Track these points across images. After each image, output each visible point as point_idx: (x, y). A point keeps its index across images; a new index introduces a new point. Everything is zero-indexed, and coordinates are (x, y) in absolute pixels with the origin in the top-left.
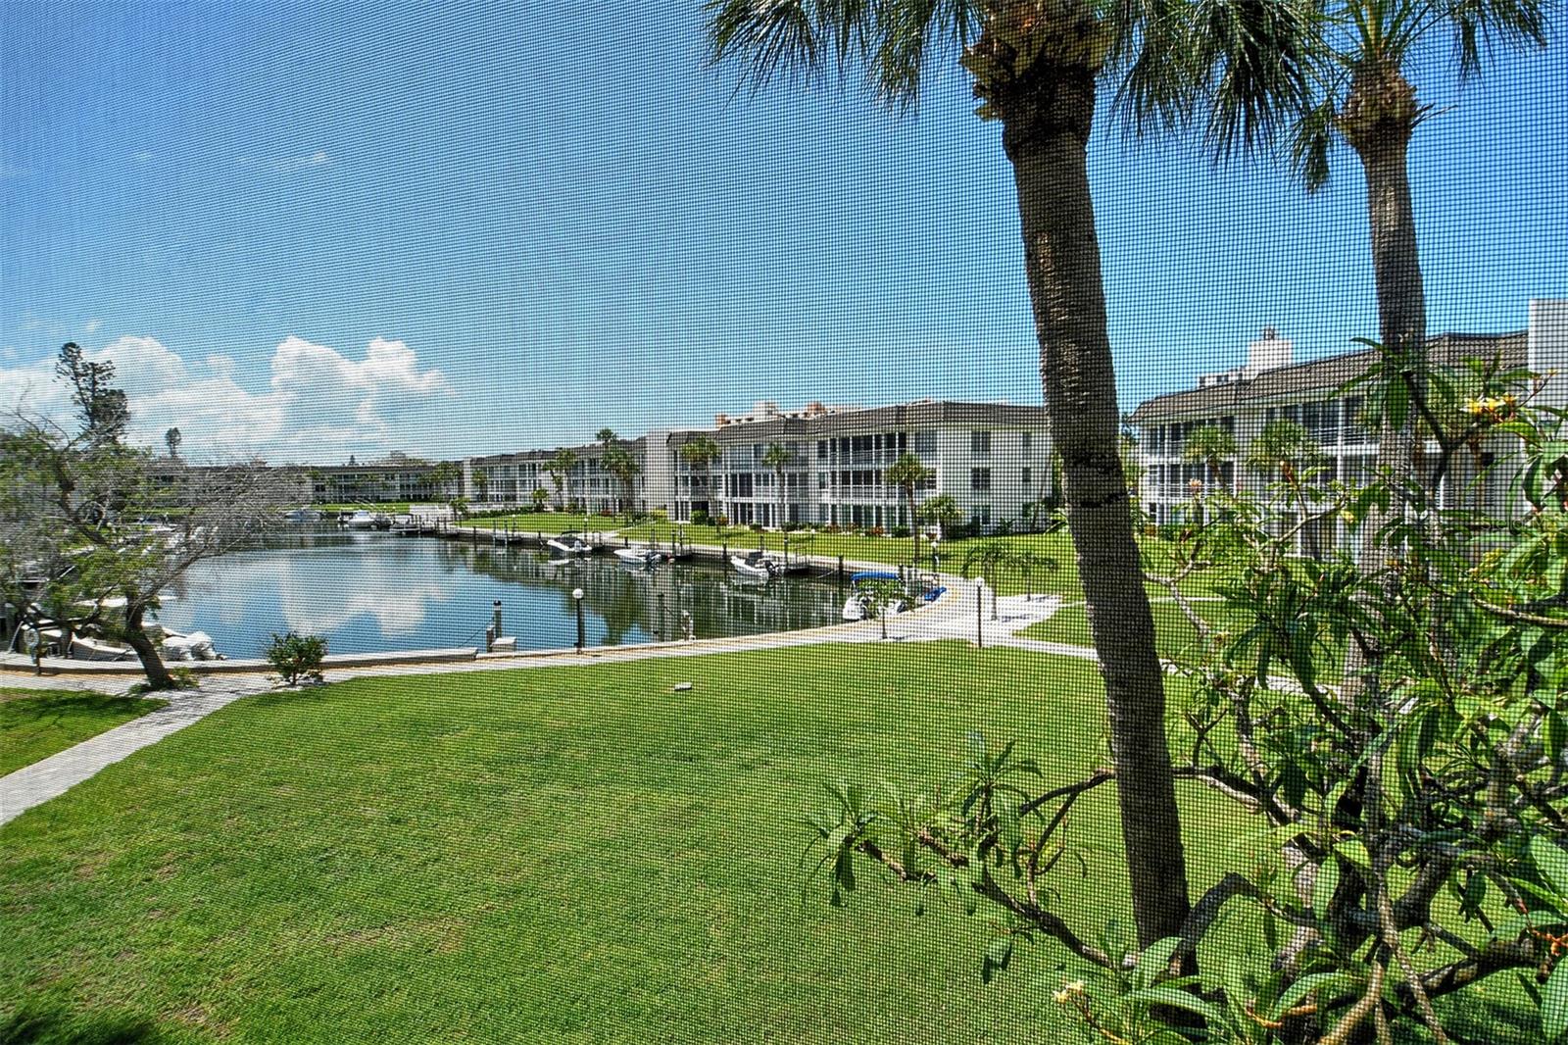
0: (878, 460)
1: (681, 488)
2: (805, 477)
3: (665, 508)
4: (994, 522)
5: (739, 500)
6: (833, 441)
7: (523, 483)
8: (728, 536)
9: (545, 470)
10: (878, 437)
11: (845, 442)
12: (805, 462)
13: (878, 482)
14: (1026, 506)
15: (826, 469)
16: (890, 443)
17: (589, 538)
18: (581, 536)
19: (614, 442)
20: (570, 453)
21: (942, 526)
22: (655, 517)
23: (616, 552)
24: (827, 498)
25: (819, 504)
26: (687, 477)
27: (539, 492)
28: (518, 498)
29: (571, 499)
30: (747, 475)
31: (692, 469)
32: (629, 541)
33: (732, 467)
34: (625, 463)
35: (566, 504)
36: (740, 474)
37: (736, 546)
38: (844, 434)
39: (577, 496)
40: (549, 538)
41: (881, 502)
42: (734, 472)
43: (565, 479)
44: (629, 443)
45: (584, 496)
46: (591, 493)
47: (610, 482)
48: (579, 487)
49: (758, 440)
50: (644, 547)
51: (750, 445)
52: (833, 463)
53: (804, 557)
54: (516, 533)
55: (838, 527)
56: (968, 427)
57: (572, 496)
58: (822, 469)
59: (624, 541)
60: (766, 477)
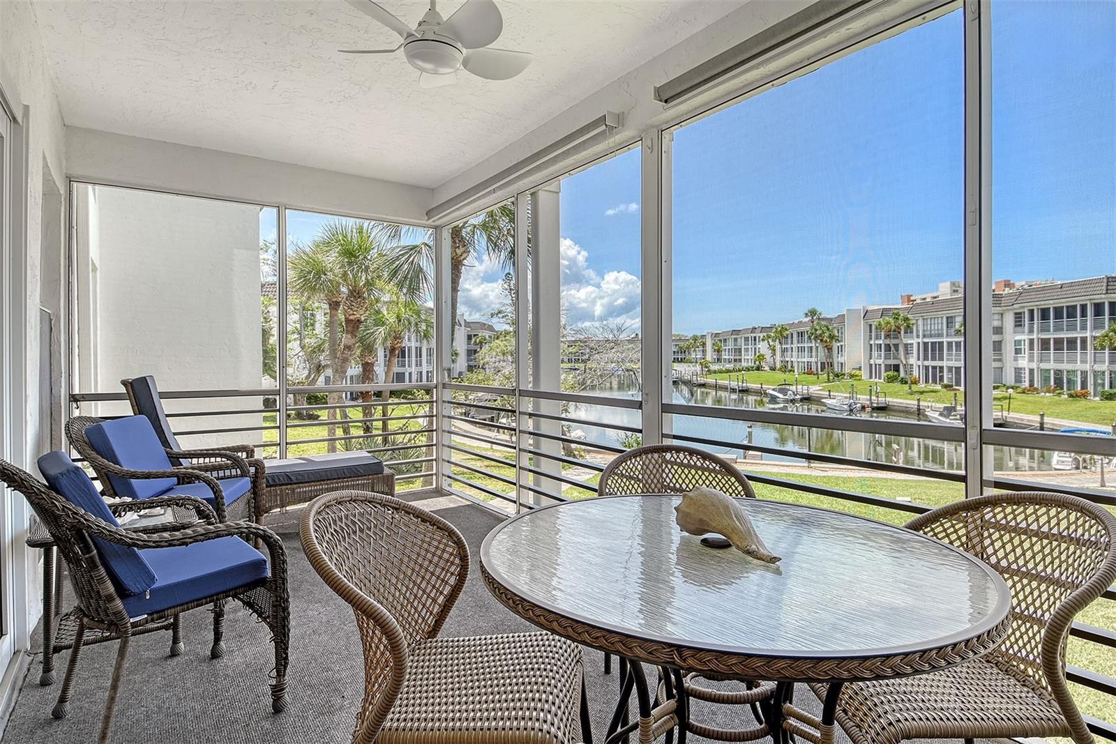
0: (1084, 328)
1: (875, 353)
2: (999, 344)
3: (860, 369)
5: (930, 363)
6: (1032, 312)
7: (747, 350)
8: (922, 393)
9: (763, 340)
10: (1084, 307)
11: (1045, 314)
12: (999, 330)
13: (1084, 348)
15: (1024, 337)
16: (1100, 312)
17: (799, 390)
18: (793, 388)
19: (819, 318)
20: (784, 329)
22: (852, 376)
23: (822, 400)
24: (1024, 363)
25: (1015, 368)
26: (881, 345)
27: (759, 356)
28: (743, 360)
29: (782, 361)
30: (939, 342)
31: (885, 338)
32: (832, 393)
33: (924, 336)
34: (827, 334)
35: (778, 366)
36: (932, 343)
37: (929, 401)
38: (1044, 305)
39: (787, 359)
40: (769, 389)
41: (1087, 367)
42: (926, 340)
43: (778, 347)
44: (831, 319)
45: (792, 359)
46: (798, 357)
47: (814, 348)
48: (789, 353)
49: (950, 313)
50: (845, 398)
51: (942, 317)
52: (1031, 331)
53: (1000, 414)
54: (744, 385)
55: (1036, 389)
57: (782, 359)
58: (1020, 337)
59: (828, 393)
60: (958, 344)
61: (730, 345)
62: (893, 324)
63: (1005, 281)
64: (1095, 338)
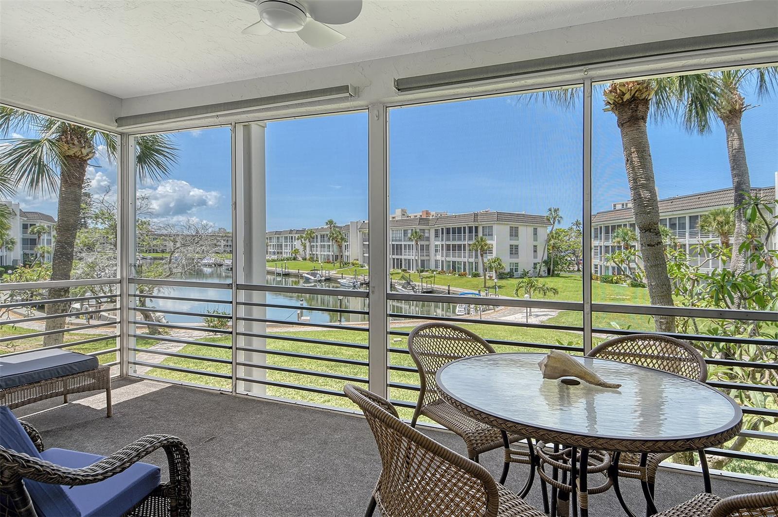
0: (465, 239)
2: (428, 246)
3: (358, 260)
4: (520, 272)
5: (395, 257)
6: (443, 229)
7: (286, 246)
9: (298, 239)
10: (464, 228)
11: (448, 230)
12: (428, 239)
13: (464, 250)
14: (535, 264)
15: (439, 243)
16: (470, 231)
17: (324, 274)
18: (320, 272)
19: (334, 226)
20: (312, 232)
21: (496, 272)
22: (353, 265)
23: (339, 280)
24: (439, 257)
25: (435, 260)
27: (295, 250)
28: (283, 253)
29: (310, 254)
30: (400, 245)
32: (343, 276)
33: (392, 241)
34: (340, 237)
35: (308, 257)
36: (396, 245)
37: (397, 279)
38: (448, 226)
39: (314, 253)
40: (304, 273)
41: (466, 260)
42: (393, 243)
43: (308, 244)
44: (341, 227)
45: (317, 253)
46: (321, 252)
47: (331, 246)
48: (315, 249)
49: (406, 228)
50: (352, 278)
51: (401, 230)
52: (442, 240)
53: (430, 286)
54: (287, 270)
55: (444, 271)
56: (508, 224)
57: (311, 253)
58: (437, 243)
59: (341, 275)
60: (409, 245)
61: (274, 242)
63: (426, 211)
64: (469, 245)
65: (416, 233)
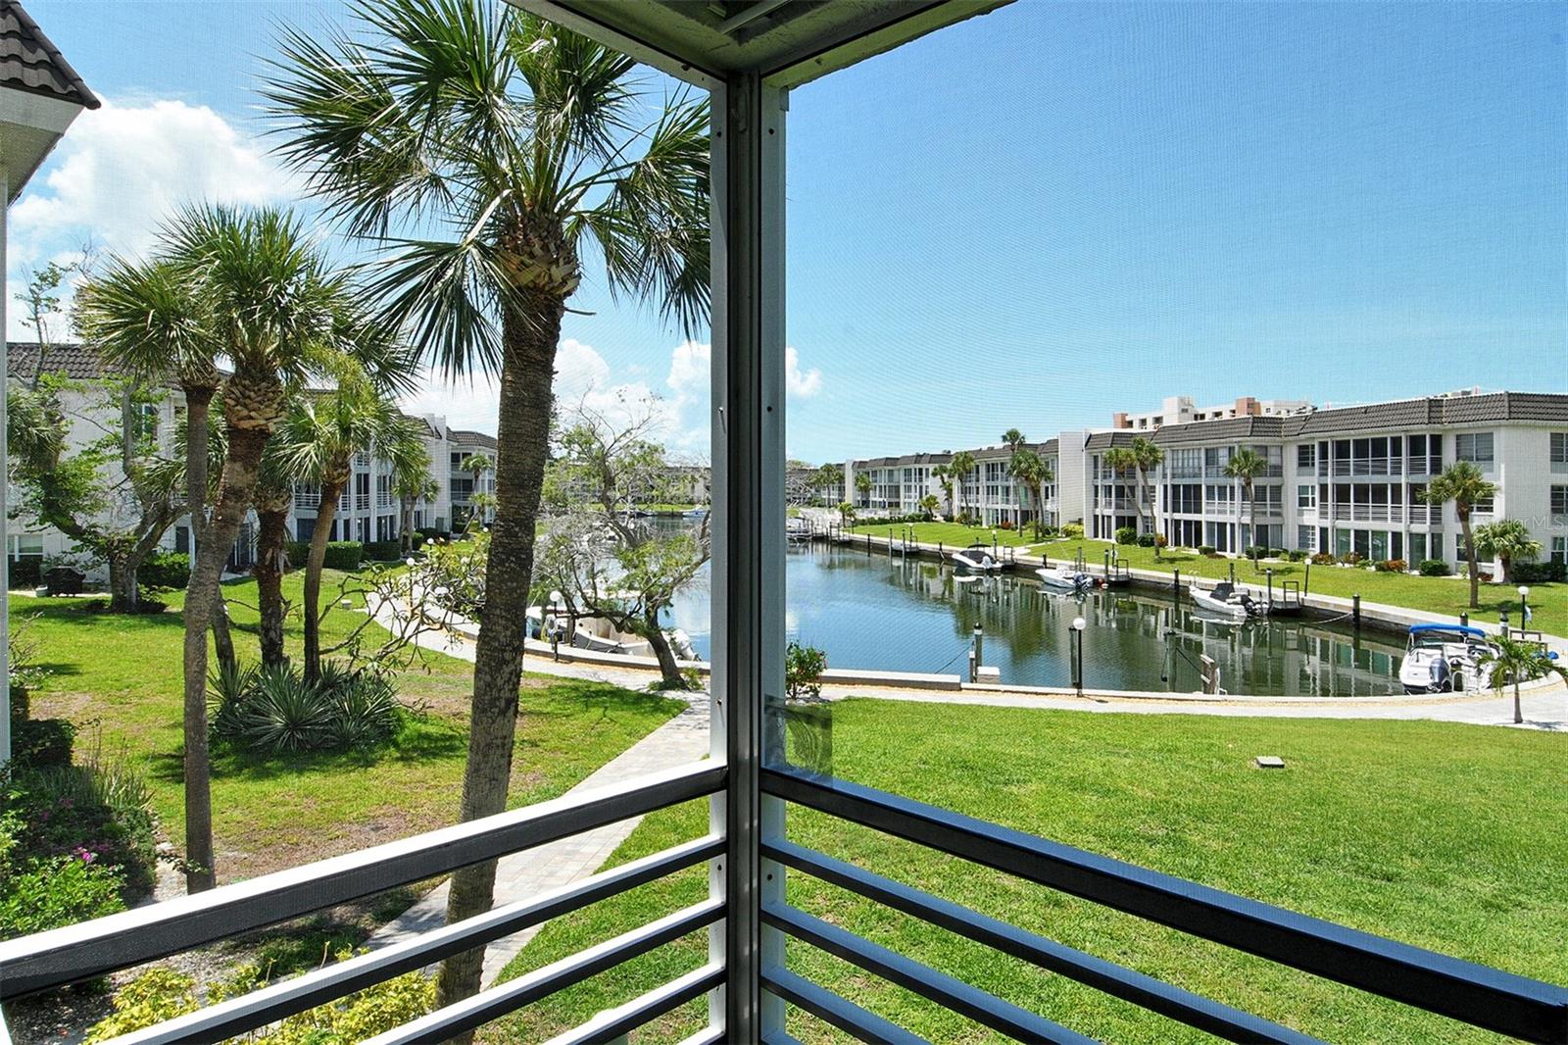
0: (1397, 471)
1: (1101, 499)
2: (1277, 491)
3: (1080, 522)
5: (1182, 516)
6: (1324, 446)
7: (908, 489)
8: (1172, 560)
9: (934, 475)
10: (1396, 441)
11: (1342, 449)
12: (1278, 471)
13: (1396, 499)
15: (1313, 480)
16: (1416, 448)
17: (1000, 553)
18: (989, 551)
19: (1021, 444)
20: (967, 457)
21: (1506, 563)
22: (1068, 533)
23: (1035, 571)
24: (1312, 517)
25: (1300, 526)
26: (1110, 487)
27: (928, 500)
28: (902, 506)
29: (963, 508)
30: (1195, 486)
31: (1117, 477)
32: (1048, 560)
33: (1174, 476)
34: (1036, 468)
36: (1185, 486)
37: (1192, 574)
38: (1341, 436)
39: (970, 504)
40: (952, 551)
41: (1401, 527)
42: (1177, 482)
43: (957, 485)
44: (1038, 446)
45: (978, 505)
46: (988, 502)
47: (1012, 490)
48: (973, 497)
49: (1211, 443)
50: (1070, 567)
51: (1199, 449)
52: (1324, 474)
53: (1295, 595)
54: (914, 544)
55: (1331, 557)
56: (1545, 427)
57: (964, 505)
58: (1306, 481)
59: (1042, 560)
60: (1222, 489)
61: (883, 480)
62: (1134, 456)
63: (1249, 399)
64: (1413, 485)
65: (1246, 455)
